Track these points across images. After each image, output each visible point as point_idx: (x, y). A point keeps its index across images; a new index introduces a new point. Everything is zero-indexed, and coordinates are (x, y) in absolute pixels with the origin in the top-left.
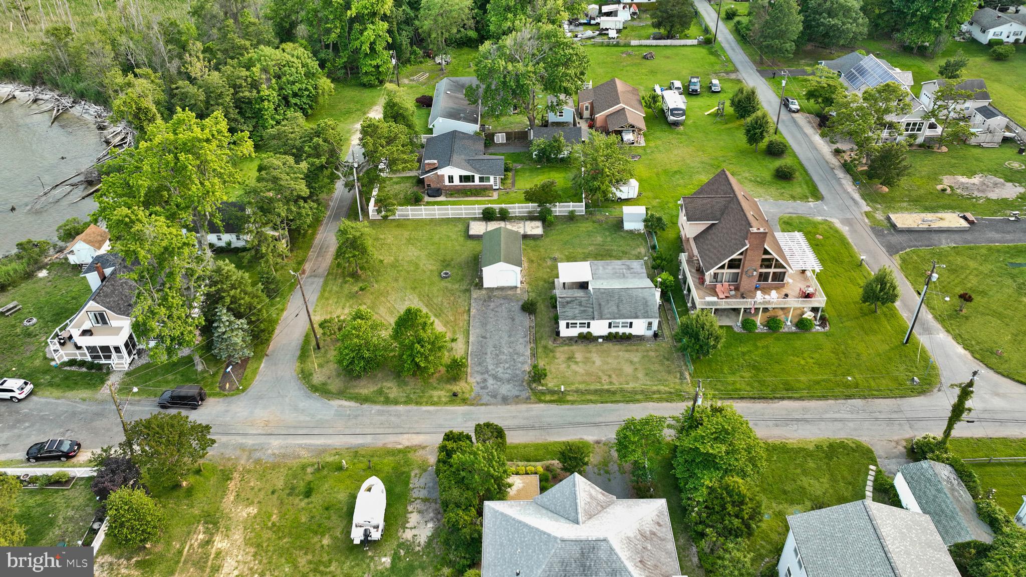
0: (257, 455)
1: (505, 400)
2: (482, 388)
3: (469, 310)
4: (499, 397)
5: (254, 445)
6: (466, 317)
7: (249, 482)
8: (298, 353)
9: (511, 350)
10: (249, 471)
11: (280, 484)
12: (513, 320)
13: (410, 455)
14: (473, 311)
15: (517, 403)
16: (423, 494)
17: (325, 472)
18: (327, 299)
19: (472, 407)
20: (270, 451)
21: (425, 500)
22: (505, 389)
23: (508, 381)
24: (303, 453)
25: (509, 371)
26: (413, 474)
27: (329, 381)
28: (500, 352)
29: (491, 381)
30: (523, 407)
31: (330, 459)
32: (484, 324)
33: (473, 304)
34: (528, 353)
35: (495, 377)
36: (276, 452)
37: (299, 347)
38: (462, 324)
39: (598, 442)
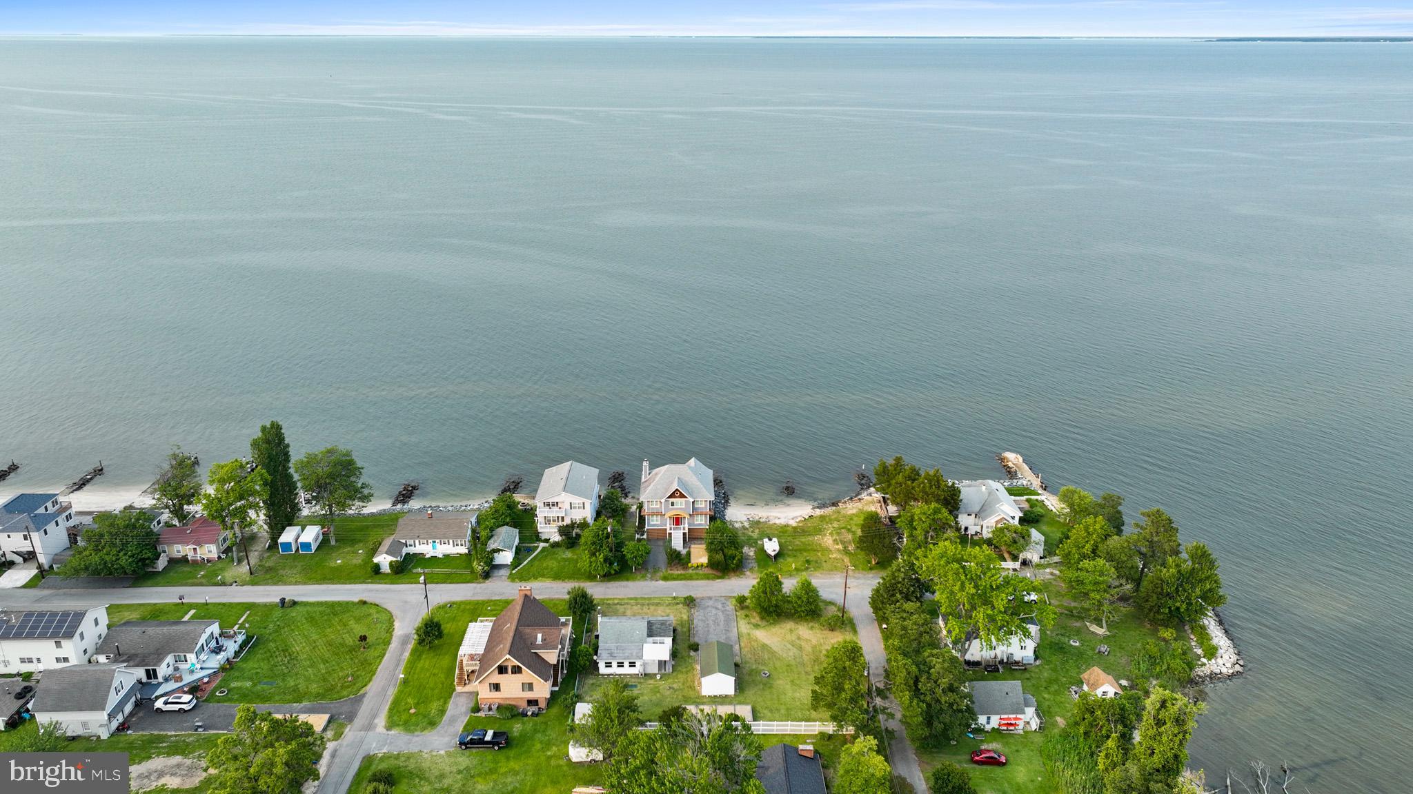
0: (844, 574)
1: (710, 598)
2: (726, 603)
3: (740, 649)
6: (742, 644)
7: (841, 565)
8: (855, 621)
9: (707, 622)
10: (844, 569)
11: (824, 564)
12: (706, 641)
14: (737, 647)
15: (704, 597)
16: (750, 561)
17: (803, 568)
19: (730, 595)
21: (747, 559)
22: (711, 603)
23: (708, 606)
24: (820, 575)
25: (708, 611)
26: (757, 568)
28: (714, 621)
29: (720, 606)
30: (700, 595)
32: (728, 639)
34: (695, 621)
35: (717, 609)
38: (744, 640)
39: (657, 581)
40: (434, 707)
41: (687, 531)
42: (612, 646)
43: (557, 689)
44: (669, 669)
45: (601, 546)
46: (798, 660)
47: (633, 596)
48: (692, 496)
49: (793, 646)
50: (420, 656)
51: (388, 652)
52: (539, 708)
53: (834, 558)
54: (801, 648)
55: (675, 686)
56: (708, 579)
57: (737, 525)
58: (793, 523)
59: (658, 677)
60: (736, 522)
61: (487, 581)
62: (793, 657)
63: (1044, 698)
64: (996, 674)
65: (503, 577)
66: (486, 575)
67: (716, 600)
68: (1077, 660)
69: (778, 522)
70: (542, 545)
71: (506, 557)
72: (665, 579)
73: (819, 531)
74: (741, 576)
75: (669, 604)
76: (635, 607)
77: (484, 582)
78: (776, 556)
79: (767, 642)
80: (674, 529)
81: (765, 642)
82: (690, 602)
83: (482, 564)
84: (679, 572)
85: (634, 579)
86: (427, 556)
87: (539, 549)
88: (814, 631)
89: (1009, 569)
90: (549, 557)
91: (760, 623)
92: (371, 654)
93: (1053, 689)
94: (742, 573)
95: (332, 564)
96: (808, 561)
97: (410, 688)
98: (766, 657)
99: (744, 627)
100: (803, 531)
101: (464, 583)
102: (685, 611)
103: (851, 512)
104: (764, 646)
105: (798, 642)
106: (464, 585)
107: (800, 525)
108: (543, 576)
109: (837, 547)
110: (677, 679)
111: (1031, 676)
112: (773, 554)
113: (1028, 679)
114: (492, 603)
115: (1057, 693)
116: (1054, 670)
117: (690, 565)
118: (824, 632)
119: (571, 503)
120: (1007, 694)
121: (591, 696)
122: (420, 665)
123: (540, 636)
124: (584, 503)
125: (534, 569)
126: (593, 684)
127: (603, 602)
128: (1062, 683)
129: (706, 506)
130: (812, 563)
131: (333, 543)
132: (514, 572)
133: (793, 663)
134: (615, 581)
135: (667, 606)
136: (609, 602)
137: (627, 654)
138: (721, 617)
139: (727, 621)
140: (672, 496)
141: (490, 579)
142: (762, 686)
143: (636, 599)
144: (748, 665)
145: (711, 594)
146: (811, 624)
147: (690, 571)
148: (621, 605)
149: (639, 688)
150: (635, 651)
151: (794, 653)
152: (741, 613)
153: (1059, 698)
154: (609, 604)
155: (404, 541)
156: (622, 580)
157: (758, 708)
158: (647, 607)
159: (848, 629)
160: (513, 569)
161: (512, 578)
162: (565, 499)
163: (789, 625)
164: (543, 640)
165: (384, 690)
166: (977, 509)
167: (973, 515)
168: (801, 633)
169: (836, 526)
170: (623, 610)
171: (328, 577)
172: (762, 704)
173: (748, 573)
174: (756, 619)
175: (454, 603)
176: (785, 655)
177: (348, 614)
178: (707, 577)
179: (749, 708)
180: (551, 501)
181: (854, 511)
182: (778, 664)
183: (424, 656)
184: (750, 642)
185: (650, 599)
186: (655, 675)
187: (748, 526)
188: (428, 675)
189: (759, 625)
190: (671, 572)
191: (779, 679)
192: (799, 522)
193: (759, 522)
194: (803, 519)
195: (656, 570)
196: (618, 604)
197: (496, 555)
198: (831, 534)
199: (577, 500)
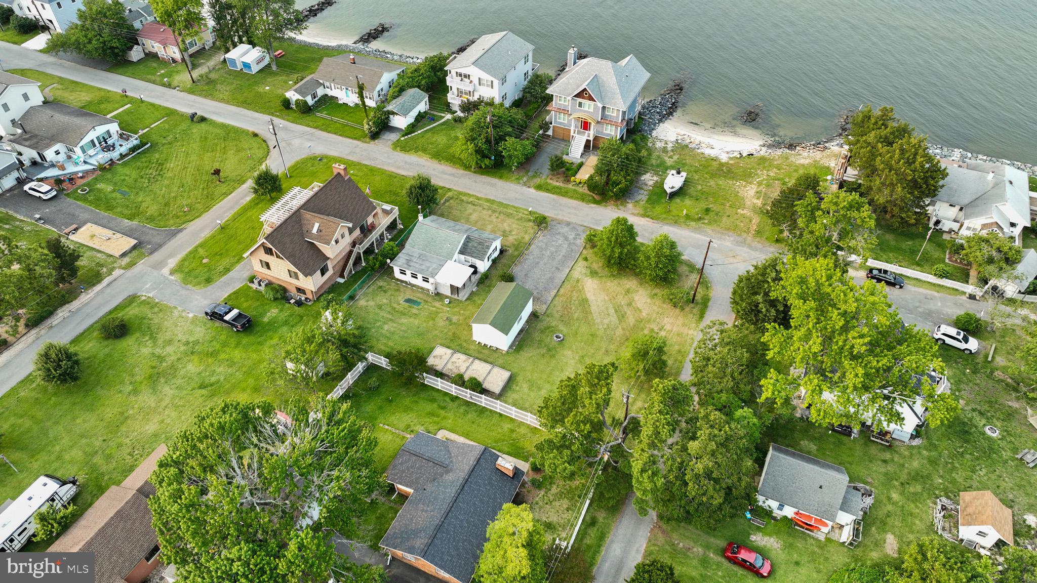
0: (740, 239)
1: (568, 224)
2: (579, 235)
3: (555, 296)
4: (571, 226)
5: (743, 247)
6: (562, 291)
7: (744, 226)
8: (710, 304)
9: (544, 252)
10: (745, 231)
11: (725, 219)
12: (526, 275)
13: (642, 212)
14: (554, 292)
15: (562, 221)
16: (642, 192)
18: (679, 351)
19: (593, 226)
20: (732, 239)
21: (639, 188)
22: (564, 230)
23: (559, 233)
24: (710, 232)
25: (554, 239)
26: (644, 202)
27: (687, 273)
28: (552, 253)
29: (571, 237)
30: (560, 217)
31: (693, 223)
32: (552, 279)
33: (550, 299)
34: (533, 246)
35: (566, 239)
36: (727, 237)
37: (709, 309)
38: (567, 286)
39: (529, 187)
40: (226, 262)
41: (591, 138)
42: (416, 252)
43: (341, 281)
44: (463, 296)
45: (480, 135)
46: (608, 332)
47: (492, 198)
48: (602, 101)
49: (616, 311)
50: (257, 204)
51: (236, 191)
52: (306, 298)
53: (742, 215)
54: (623, 317)
55: (455, 319)
56: (583, 200)
57: (659, 145)
58: (724, 158)
59: (447, 301)
60: (661, 140)
61: (372, 142)
62: (605, 326)
63: (889, 499)
64: (844, 438)
65: (389, 142)
66: (375, 136)
67: (574, 227)
68: (977, 459)
69: (708, 152)
70: (449, 116)
71: (400, 122)
72: (539, 187)
73: (747, 176)
74: (621, 207)
75: (521, 219)
76: (485, 212)
77: (369, 143)
78: (673, 195)
79: (590, 296)
80: (579, 133)
81: (588, 297)
82: (541, 222)
83: (370, 123)
84: (558, 184)
85: (507, 179)
86: (340, 102)
87: (443, 120)
88: (654, 300)
89: (965, 293)
90: (444, 132)
91: (599, 271)
92: (223, 188)
93: (912, 490)
94: (624, 204)
95: (260, 90)
96: (708, 210)
97: (223, 236)
98: (576, 316)
99: (580, 269)
100: (730, 171)
101: (352, 138)
102: (532, 231)
103: (802, 161)
104: (584, 302)
105: (625, 308)
106: (351, 141)
107: (732, 162)
108: (424, 150)
109: (755, 201)
110: (464, 310)
111: (893, 460)
112: (669, 191)
113: (885, 461)
114: (358, 167)
115: (915, 498)
116: (933, 462)
117: (573, 178)
118: (665, 306)
119: (479, 79)
120: (821, 487)
121: (367, 301)
122: (249, 214)
123: (317, 225)
124: (492, 82)
125: (420, 142)
126: (381, 287)
127: (459, 197)
128: (931, 485)
129: (618, 115)
130: (711, 214)
131: (274, 68)
132: (403, 139)
133: (601, 333)
134: (488, 176)
135: (518, 220)
136: (463, 198)
137: (423, 267)
138: (564, 251)
139: (566, 257)
140: (579, 95)
141: (376, 141)
142: (544, 351)
143: (492, 202)
144: (548, 319)
145: (573, 219)
146: (657, 291)
147: (570, 186)
148: (474, 205)
149: (420, 307)
150: (434, 266)
151: (610, 322)
152: (588, 253)
153: (912, 506)
154: (462, 201)
155: (321, 82)
156: (495, 177)
157: (520, 378)
158: (497, 215)
159: (695, 311)
160: (403, 136)
161: (397, 145)
162: (476, 73)
163: (630, 283)
164: (319, 230)
165: (201, 230)
166: (966, 201)
167: (958, 208)
168: (636, 298)
169: (772, 174)
170: (471, 211)
171: (249, 101)
172: (529, 374)
173: (630, 206)
174: (597, 265)
175: (327, 157)
176: (598, 321)
177: (235, 143)
178: (582, 198)
179: (506, 375)
180: (463, 71)
181: (806, 162)
182: (584, 329)
183: (260, 206)
184: (572, 291)
185: (507, 206)
186: (447, 297)
187: (669, 149)
188: (248, 227)
189: (596, 273)
190: (549, 181)
191: (570, 348)
192: (731, 158)
193: (687, 146)
194: (739, 156)
195: (537, 174)
196: (471, 203)
197: (391, 116)
198: (760, 184)
199: (486, 77)
